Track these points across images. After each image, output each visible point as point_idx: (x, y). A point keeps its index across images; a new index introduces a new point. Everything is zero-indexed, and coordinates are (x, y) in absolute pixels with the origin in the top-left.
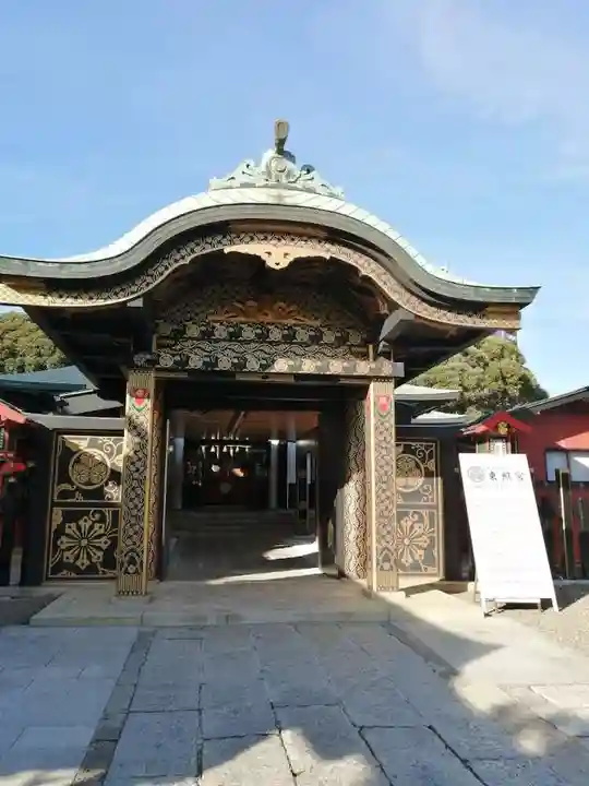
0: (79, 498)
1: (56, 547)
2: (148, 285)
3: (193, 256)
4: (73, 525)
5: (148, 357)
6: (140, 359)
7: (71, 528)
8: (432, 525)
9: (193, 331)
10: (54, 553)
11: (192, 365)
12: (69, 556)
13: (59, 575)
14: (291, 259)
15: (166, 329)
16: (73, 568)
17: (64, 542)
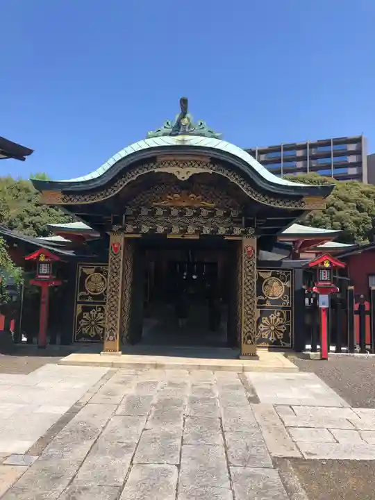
0: (90, 300)
1: (79, 325)
2: (114, 191)
3: (138, 175)
4: (87, 314)
5: (120, 227)
6: (115, 228)
7: (86, 316)
8: (288, 319)
9: (145, 211)
10: (78, 329)
11: (143, 230)
12: (85, 330)
13: (80, 340)
14: (190, 175)
15: (129, 211)
16: (87, 336)
17: (83, 323)
